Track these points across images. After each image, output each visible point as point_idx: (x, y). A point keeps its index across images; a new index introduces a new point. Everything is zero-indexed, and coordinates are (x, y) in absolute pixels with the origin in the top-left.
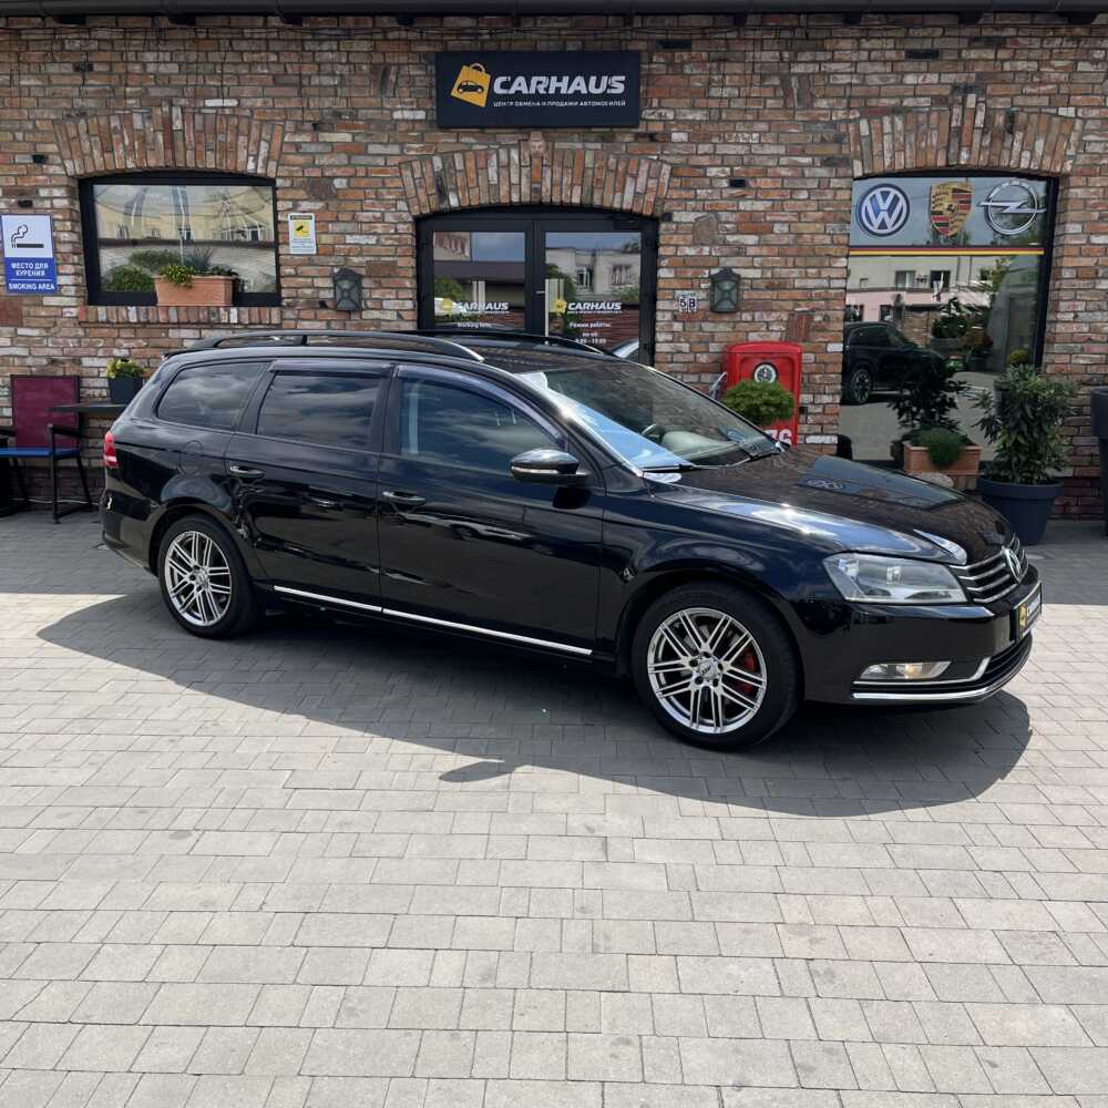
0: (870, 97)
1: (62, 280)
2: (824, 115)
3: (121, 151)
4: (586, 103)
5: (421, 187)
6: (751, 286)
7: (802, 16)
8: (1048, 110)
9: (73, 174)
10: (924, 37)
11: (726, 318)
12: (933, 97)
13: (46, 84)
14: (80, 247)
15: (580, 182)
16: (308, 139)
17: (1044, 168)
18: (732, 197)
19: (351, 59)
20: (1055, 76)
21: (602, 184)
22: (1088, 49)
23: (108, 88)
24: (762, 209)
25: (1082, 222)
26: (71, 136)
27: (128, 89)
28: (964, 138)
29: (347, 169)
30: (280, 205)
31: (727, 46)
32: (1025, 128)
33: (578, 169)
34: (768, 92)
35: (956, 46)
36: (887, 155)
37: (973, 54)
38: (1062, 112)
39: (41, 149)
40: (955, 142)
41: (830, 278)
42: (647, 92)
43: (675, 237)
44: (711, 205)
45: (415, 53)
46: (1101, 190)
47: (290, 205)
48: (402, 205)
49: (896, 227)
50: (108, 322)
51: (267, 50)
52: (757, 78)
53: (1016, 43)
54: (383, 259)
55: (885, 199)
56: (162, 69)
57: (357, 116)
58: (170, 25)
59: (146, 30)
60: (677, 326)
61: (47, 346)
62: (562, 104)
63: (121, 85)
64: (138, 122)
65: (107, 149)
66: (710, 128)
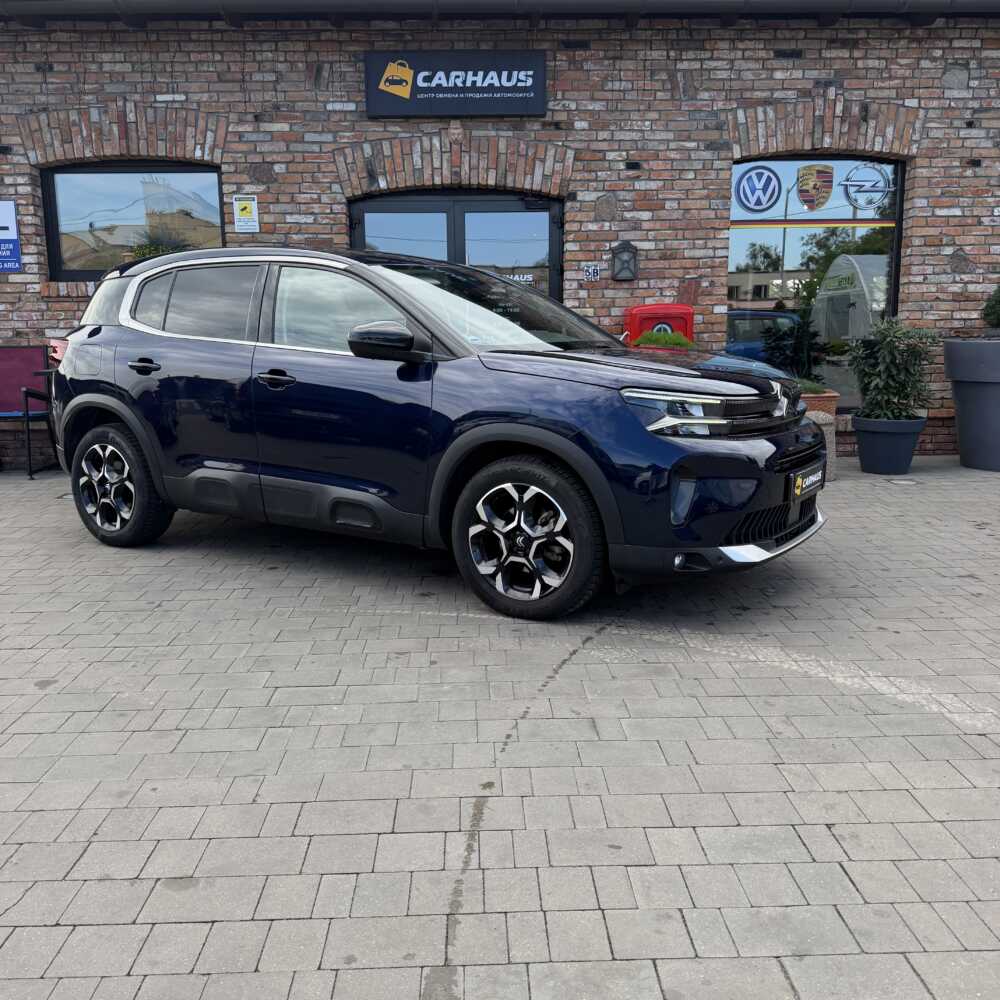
0: (747, 90)
1: (26, 259)
2: (707, 105)
3: (80, 141)
4: (499, 95)
5: (353, 171)
6: (647, 256)
7: (685, 21)
8: (896, 102)
9: (35, 163)
10: (790, 39)
11: (625, 285)
12: (799, 90)
13: (10, 81)
14: (42, 230)
15: (494, 166)
16: (250, 129)
17: (895, 151)
18: (629, 178)
19: (288, 58)
20: (900, 72)
21: (513, 167)
22: (928, 49)
23: (68, 85)
24: (654, 188)
25: (927, 198)
26: (33, 129)
27: (86, 86)
28: (826, 125)
29: (287, 155)
30: (226, 188)
31: (621, 46)
32: (878, 115)
33: (492, 155)
34: (658, 86)
35: (818, 47)
36: (762, 140)
37: (834, 53)
38: (908, 103)
39: (6, 141)
40: (818, 130)
41: (715, 249)
42: (553, 86)
43: (579, 215)
44: (610, 186)
45: (347, 51)
46: (942, 170)
47: (234, 188)
48: (336, 187)
49: (769, 204)
50: (69, 296)
51: (213, 51)
52: (648, 73)
53: (869, 44)
54: (320, 236)
55: (759, 181)
56: (118, 67)
57: (294, 107)
58: (125, 27)
59: (102, 32)
60: (583, 294)
61: (12, 320)
62: (478, 96)
63: (78, 82)
64: (94, 115)
65: (67, 140)
66: (609, 118)
